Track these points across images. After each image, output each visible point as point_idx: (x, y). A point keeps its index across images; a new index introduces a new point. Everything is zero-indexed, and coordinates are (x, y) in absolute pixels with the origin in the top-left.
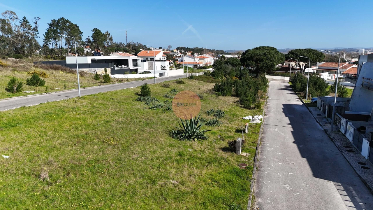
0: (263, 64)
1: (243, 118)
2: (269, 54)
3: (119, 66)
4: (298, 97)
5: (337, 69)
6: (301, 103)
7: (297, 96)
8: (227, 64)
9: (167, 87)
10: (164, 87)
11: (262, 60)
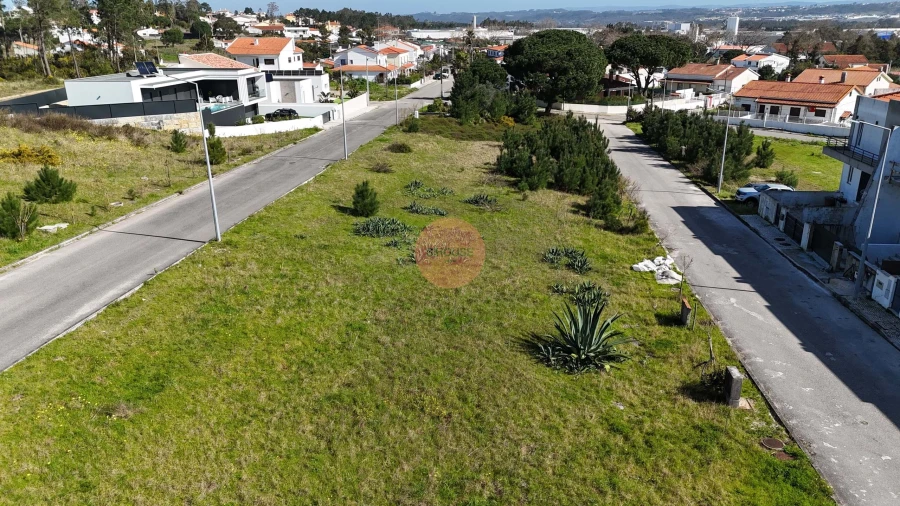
0: (568, 81)
1: (632, 268)
2: (580, 55)
3: (211, 99)
4: (688, 177)
5: (709, 78)
6: (711, 203)
7: (681, 175)
8: (485, 83)
9: (385, 172)
10: (378, 171)
11: (565, 71)
